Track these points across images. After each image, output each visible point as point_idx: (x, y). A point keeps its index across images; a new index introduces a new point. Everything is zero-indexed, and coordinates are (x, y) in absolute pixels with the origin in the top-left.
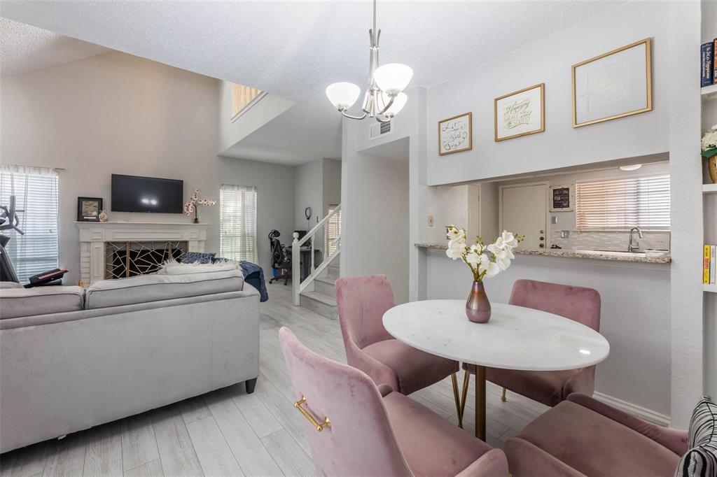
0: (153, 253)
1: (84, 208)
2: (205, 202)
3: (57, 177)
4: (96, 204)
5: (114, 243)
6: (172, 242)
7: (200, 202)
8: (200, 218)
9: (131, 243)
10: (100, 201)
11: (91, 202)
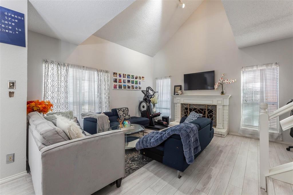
0: (198, 110)
1: (176, 89)
2: (227, 81)
3: (170, 79)
4: (179, 88)
5: (184, 104)
6: (208, 105)
7: (224, 82)
8: (225, 91)
9: (190, 105)
10: (181, 86)
11: (178, 87)
